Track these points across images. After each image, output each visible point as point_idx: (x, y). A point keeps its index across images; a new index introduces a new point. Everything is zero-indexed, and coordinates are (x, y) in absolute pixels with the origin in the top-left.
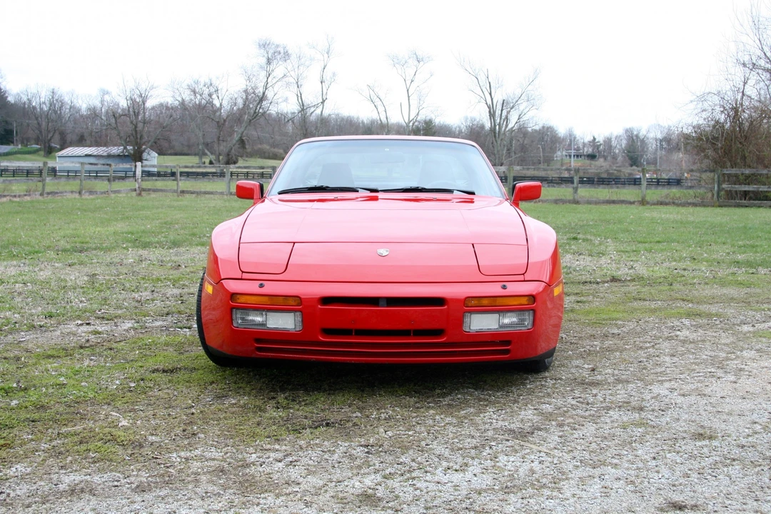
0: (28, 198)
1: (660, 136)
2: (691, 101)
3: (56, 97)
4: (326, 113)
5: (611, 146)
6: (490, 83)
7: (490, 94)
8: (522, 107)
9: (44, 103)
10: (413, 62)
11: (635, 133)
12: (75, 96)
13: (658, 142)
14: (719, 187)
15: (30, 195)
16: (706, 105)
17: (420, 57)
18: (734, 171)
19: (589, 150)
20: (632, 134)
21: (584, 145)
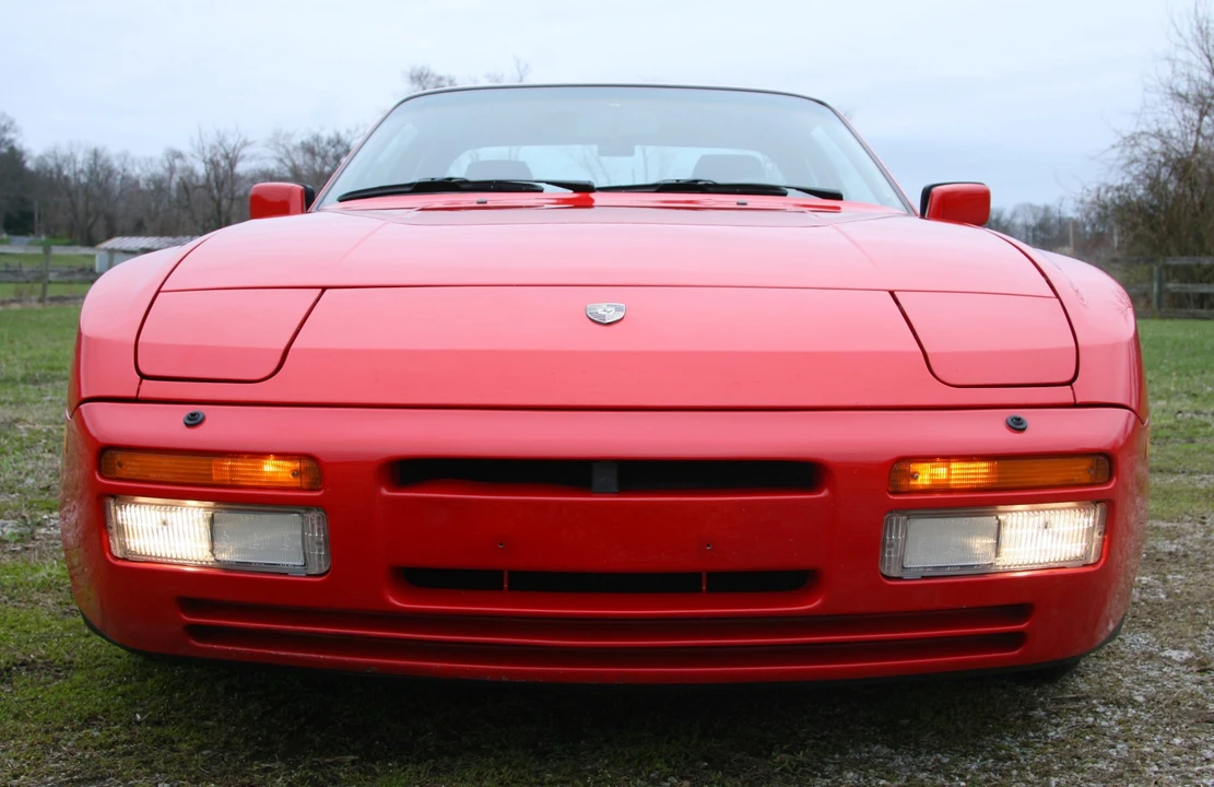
0: (16, 306)
1: (1032, 222)
2: (1114, 147)
3: (100, 162)
9: (82, 171)
12: (129, 160)
13: (1031, 230)
14: (1160, 286)
15: (20, 301)
16: (1137, 152)
18: (1184, 261)
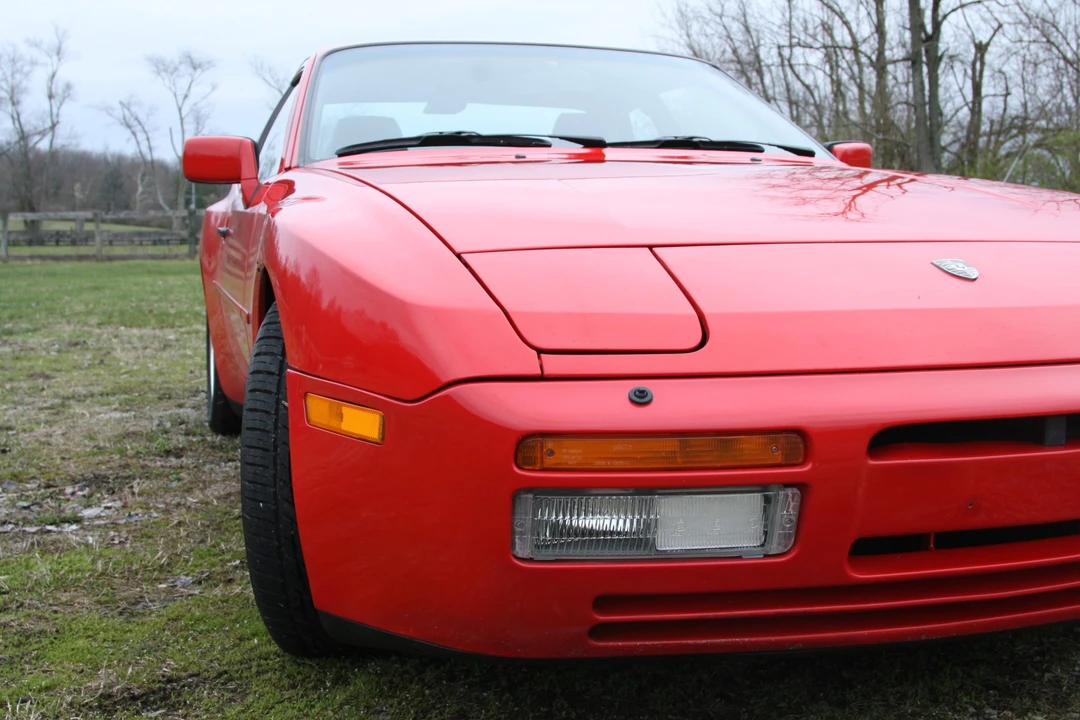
4: (59, 142)
10: (185, 69)
17: (196, 62)
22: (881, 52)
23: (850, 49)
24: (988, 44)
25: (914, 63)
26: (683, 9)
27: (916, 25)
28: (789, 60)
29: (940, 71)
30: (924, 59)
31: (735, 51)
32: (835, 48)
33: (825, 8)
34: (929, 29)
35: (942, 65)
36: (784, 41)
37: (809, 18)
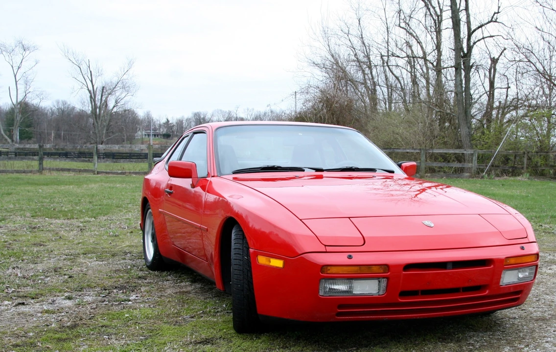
5: (182, 127)
6: (91, 72)
7: (92, 81)
8: (118, 94)
11: (202, 117)
17: (26, 46)
19: (163, 131)
20: (200, 117)
21: (160, 126)
22: (439, 60)
23: (422, 58)
24: (498, 59)
25: (456, 69)
26: (326, 30)
27: (458, 48)
28: (387, 63)
29: (471, 74)
30: (462, 67)
31: (356, 55)
32: (413, 58)
33: (408, 34)
34: (465, 50)
35: (473, 70)
36: (384, 53)
37: (398, 39)
